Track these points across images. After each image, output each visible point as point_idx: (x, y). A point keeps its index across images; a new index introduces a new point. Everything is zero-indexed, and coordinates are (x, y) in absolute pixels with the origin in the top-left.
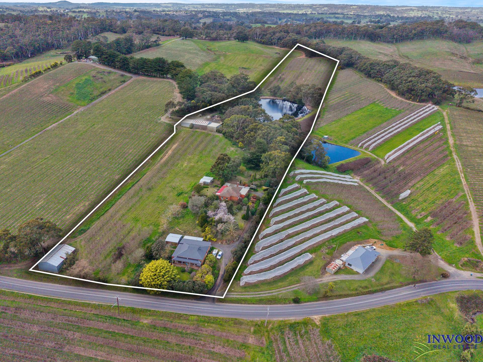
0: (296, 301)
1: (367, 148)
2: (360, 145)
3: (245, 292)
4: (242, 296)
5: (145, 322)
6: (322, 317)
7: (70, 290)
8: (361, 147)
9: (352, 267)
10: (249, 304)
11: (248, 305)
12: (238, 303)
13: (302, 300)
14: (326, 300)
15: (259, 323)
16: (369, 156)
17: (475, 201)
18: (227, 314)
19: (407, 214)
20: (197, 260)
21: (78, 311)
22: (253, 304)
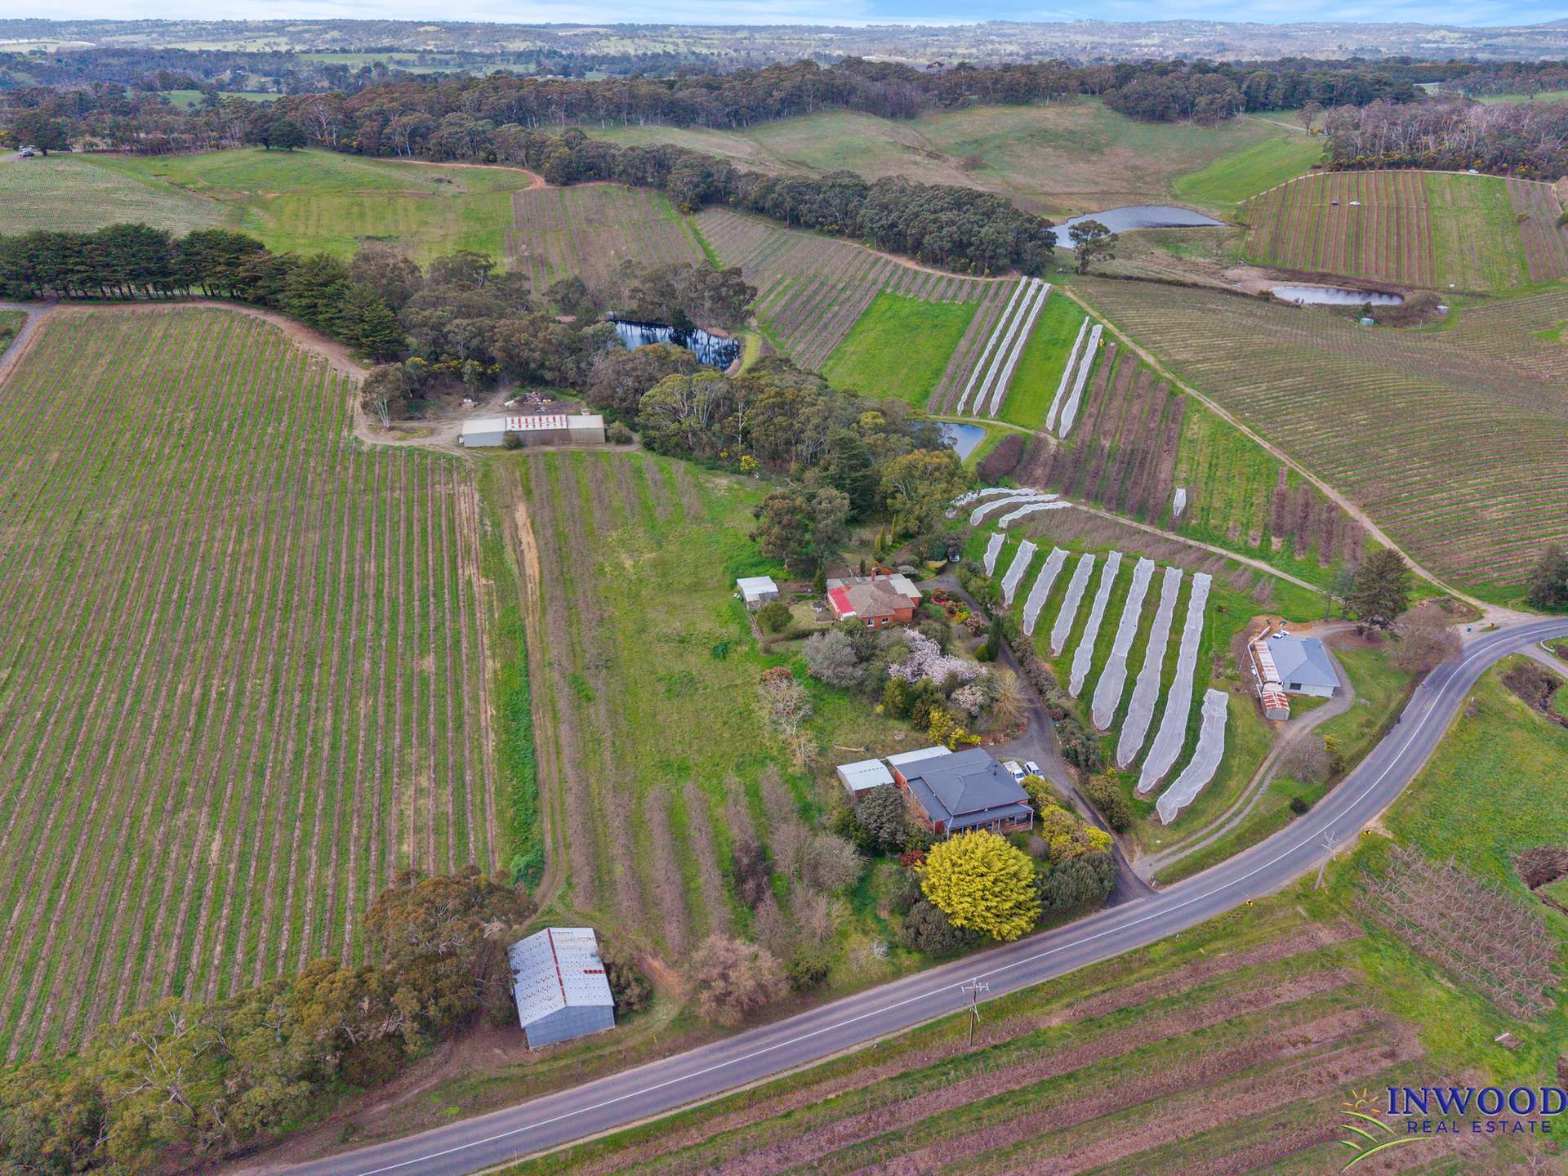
0: (1300, 808)
1: (984, 411)
2: (960, 407)
3: (1189, 835)
4: (1197, 848)
5: (1056, 1022)
6: (1381, 818)
7: (726, 1053)
8: (968, 410)
9: (1303, 690)
10: (1224, 859)
11: (1224, 864)
12: (1202, 869)
13: (1307, 800)
14: (1340, 781)
15: (1299, 889)
16: (1009, 432)
17: (1324, 478)
18: (1219, 903)
19: (1224, 544)
20: (1016, 804)
21: (830, 1096)
22: (1232, 854)
